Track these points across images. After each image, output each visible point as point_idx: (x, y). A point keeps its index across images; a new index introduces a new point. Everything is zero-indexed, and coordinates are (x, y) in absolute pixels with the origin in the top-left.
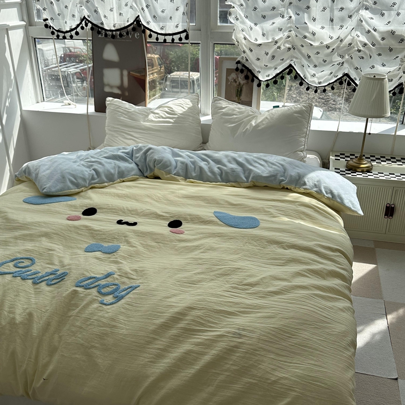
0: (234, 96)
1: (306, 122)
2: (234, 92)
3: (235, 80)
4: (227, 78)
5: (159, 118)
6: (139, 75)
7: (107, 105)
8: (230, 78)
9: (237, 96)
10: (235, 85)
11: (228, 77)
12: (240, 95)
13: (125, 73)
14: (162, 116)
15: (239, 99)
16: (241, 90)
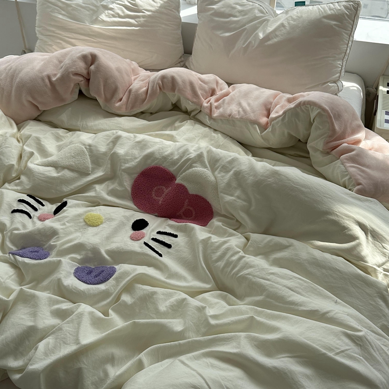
1: (347, 34)
5: (114, 16)
14: (118, 14)
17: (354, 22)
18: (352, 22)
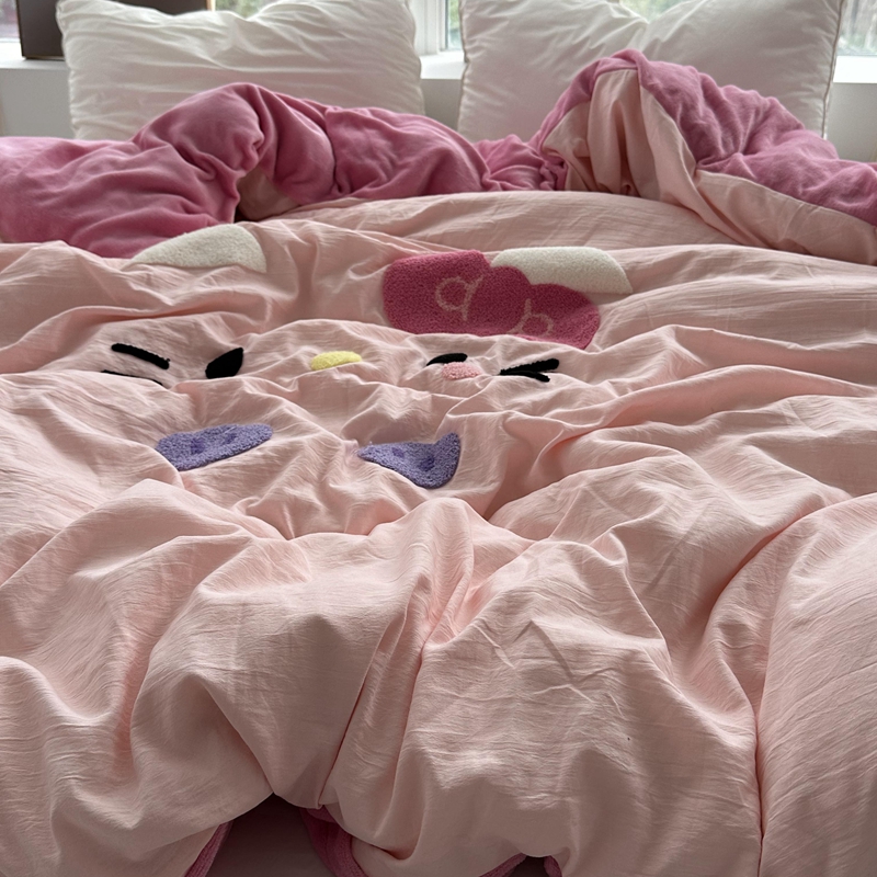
7: (61, 25)
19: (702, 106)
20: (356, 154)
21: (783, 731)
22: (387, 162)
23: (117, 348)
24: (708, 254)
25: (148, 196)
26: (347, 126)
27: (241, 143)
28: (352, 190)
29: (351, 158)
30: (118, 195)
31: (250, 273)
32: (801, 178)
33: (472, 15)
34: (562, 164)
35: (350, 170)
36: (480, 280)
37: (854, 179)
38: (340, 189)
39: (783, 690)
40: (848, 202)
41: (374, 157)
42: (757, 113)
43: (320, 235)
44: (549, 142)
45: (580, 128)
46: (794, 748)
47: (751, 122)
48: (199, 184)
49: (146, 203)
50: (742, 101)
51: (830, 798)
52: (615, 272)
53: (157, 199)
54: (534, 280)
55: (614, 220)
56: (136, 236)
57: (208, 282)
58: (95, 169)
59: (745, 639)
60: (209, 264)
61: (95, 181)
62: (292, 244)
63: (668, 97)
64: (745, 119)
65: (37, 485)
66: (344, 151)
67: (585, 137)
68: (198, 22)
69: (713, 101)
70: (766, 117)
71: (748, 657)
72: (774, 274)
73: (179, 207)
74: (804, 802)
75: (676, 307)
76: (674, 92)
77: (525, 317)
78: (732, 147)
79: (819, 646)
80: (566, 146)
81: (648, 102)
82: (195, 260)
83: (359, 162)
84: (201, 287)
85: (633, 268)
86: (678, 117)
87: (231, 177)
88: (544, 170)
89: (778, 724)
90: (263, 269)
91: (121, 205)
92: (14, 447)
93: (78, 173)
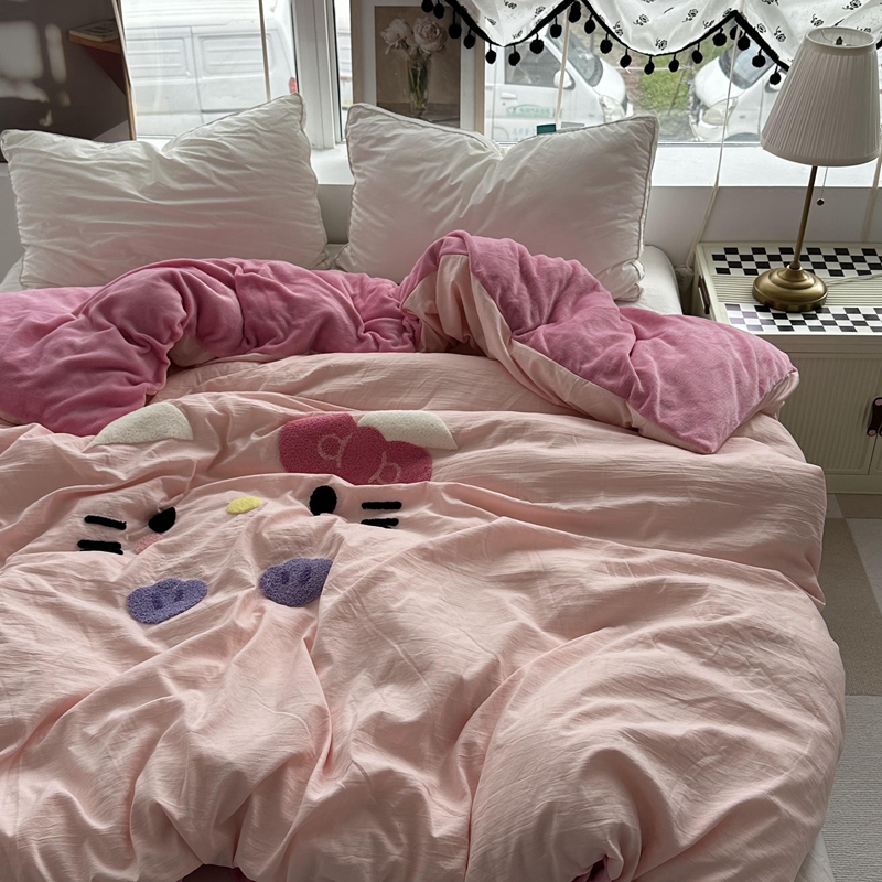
0: (406, 90)
1: (641, 175)
2: (402, 79)
3: (403, 41)
4: (378, 37)
6: (100, 40)
7: (6, 155)
8: (388, 35)
9: (413, 90)
10: (405, 56)
11: (383, 34)
12: (423, 86)
13: (54, 35)
15: (421, 99)
16: (425, 72)
17: (650, 153)
18: (647, 154)
19: (517, 284)
20: (259, 316)
21: (481, 813)
22: (283, 322)
23: (90, 520)
24: (508, 423)
25: (100, 375)
26: (252, 288)
27: (169, 325)
28: (257, 346)
29: (255, 319)
30: (79, 376)
31: (181, 442)
32: (579, 357)
33: (355, 146)
34: (418, 320)
35: (255, 329)
36: (350, 437)
37: (615, 360)
38: (248, 342)
39: (484, 786)
40: (609, 379)
41: (273, 318)
42: (561, 283)
43: (232, 407)
44: (406, 305)
45: (430, 293)
46: (484, 825)
47: (555, 292)
48: (138, 359)
49: (100, 381)
50: (548, 274)
51: (496, 854)
52: (446, 435)
53: (108, 377)
54: (388, 438)
55: (451, 381)
56: (94, 409)
57: (151, 455)
58: (58, 352)
59: (475, 751)
60: (150, 439)
61: (59, 366)
62: (211, 416)
63: (490, 282)
64: (549, 291)
65: (53, 662)
66: (250, 312)
67: (434, 300)
68: (125, 157)
69: (526, 276)
70: (568, 285)
71: (476, 763)
72: (550, 444)
73: (125, 381)
74: (484, 854)
75: (482, 471)
76: (495, 277)
77: (382, 466)
78: (538, 319)
79: (503, 764)
80: (420, 309)
81: (475, 284)
82: (140, 437)
83: (262, 322)
84: (145, 462)
85: (458, 431)
86: (498, 298)
87: (162, 350)
88: (405, 323)
89: (480, 808)
90: (191, 438)
91: (80, 384)
92: (35, 632)
93: (45, 355)
